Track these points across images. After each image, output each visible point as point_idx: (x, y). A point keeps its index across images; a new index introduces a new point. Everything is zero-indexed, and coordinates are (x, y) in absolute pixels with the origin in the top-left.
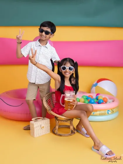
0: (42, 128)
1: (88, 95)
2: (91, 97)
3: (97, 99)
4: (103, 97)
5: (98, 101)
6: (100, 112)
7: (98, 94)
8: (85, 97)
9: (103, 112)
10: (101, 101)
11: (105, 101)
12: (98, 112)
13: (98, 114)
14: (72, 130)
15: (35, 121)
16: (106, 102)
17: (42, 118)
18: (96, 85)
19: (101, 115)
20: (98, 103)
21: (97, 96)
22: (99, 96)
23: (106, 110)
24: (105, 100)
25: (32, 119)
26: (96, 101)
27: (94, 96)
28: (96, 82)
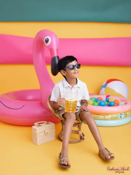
0: (46, 134)
1: (97, 97)
2: (100, 99)
3: (108, 102)
4: (115, 98)
5: (108, 103)
6: (112, 116)
7: (108, 96)
8: (94, 99)
9: (115, 116)
10: (113, 104)
11: (116, 104)
12: (110, 116)
13: (110, 118)
14: (81, 136)
15: (38, 126)
16: (118, 105)
17: (46, 122)
18: (105, 86)
19: (112, 119)
20: (109, 105)
21: (107, 98)
22: (109, 97)
23: (119, 113)
24: (117, 102)
25: (35, 124)
26: (106, 103)
27: (104, 98)
28: (105, 83)
